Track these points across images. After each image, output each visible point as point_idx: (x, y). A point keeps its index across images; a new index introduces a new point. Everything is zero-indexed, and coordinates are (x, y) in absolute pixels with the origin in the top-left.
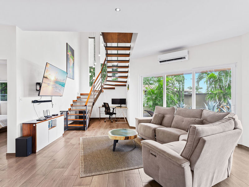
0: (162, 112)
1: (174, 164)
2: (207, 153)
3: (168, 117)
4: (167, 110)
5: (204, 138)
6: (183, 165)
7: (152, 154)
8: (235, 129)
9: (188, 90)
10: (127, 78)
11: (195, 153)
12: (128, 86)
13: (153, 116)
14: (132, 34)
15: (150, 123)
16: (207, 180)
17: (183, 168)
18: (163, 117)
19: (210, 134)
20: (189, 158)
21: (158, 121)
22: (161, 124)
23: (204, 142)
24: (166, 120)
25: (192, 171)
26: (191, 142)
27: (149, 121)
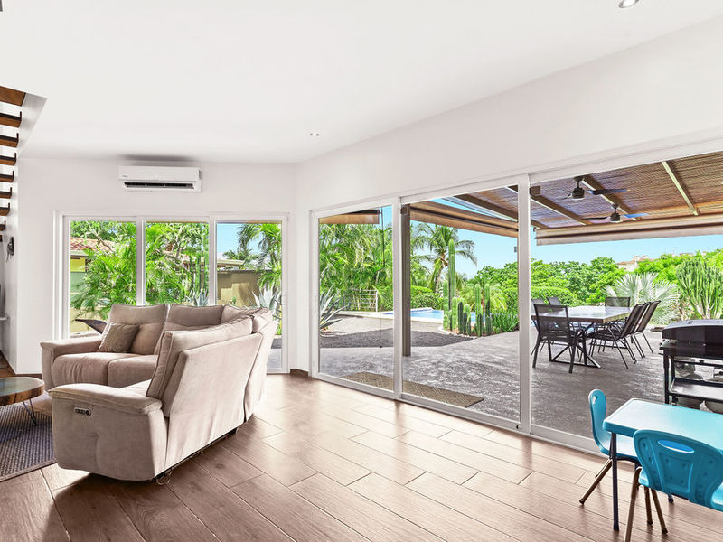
0: (132, 319)
1: (129, 414)
2: (192, 378)
3: (148, 328)
4: (148, 311)
5: (187, 352)
6: (146, 409)
7: (78, 412)
8: (253, 333)
9: (225, 259)
10: (6, 214)
11: (171, 383)
12: (9, 241)
13: (105, 332)
14: (24, 94)
15: (95, 351)
16: (199, 431)
17: (147, 415)
18: (136, 331)
19: (199, 344)
20: (160, 395)
21: (120, 343)
22: (130, 349)
23: (185, 357)
24: (143, 338)
25: (167, 419)
26: (165, 362)
27: (94, 347)
